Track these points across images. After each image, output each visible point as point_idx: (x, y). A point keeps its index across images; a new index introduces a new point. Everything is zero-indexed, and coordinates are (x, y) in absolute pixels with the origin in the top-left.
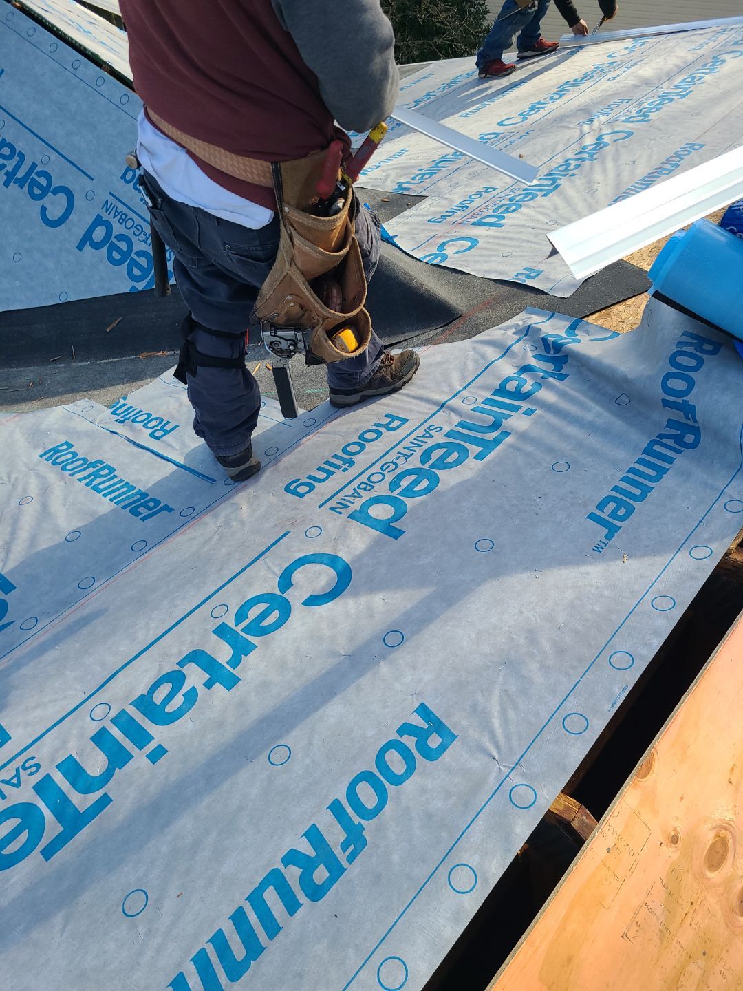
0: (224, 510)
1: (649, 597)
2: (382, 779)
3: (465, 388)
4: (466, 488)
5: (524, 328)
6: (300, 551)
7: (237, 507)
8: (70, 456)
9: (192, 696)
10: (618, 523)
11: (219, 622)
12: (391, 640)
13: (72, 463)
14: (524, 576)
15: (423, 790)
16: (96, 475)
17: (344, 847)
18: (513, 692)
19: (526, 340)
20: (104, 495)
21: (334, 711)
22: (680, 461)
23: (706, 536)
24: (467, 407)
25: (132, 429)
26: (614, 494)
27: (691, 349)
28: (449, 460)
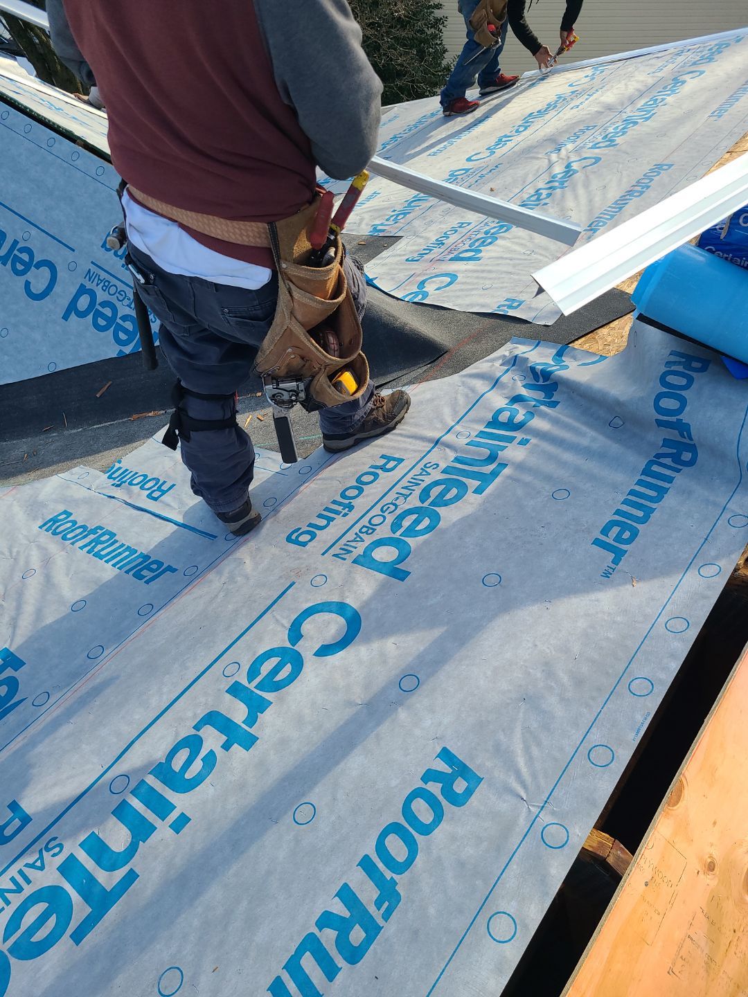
0: (228, 566)
1: (662, 620)
2: (410, 829)
3: (458, 422)
4: (467, 524)
5: (511, 359)
6: (307, 601)
7: (241, 562)
8: (69, 525)
9: (210, 760)
10: (624, 547)
11: (231, 681)
12: (407, 684)
13: (73, 531)
14: (535, 608)
15: (453, 838)
16: (97, 541)
17: (378, 904)
18: (535, 728)
19: (514, 370)
20: (107, 562)
21: (355, 763)
22: (680, 479)
23: (713, 553)
24: (462, 441)
25: (130, 493)
26: (617, 518)
27: (680, 368)
28: (448, 496)
